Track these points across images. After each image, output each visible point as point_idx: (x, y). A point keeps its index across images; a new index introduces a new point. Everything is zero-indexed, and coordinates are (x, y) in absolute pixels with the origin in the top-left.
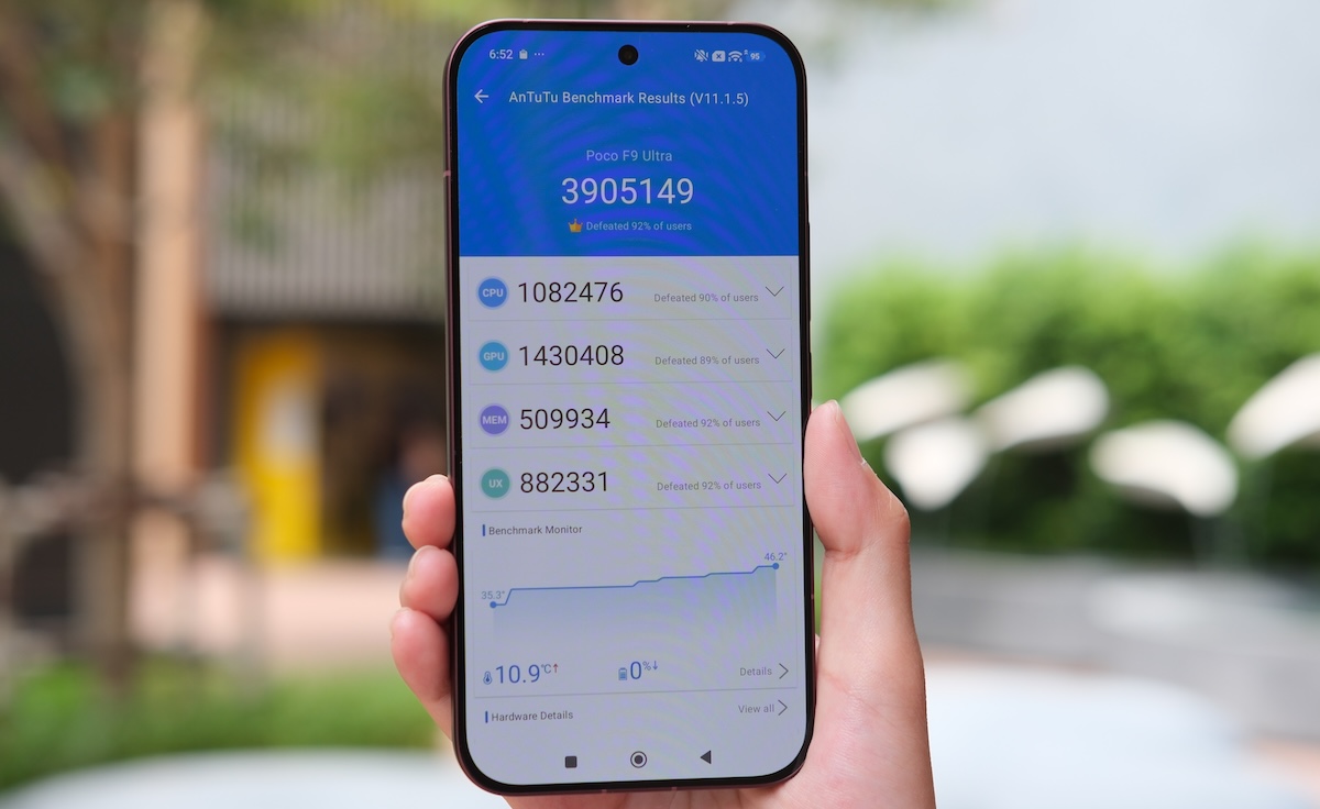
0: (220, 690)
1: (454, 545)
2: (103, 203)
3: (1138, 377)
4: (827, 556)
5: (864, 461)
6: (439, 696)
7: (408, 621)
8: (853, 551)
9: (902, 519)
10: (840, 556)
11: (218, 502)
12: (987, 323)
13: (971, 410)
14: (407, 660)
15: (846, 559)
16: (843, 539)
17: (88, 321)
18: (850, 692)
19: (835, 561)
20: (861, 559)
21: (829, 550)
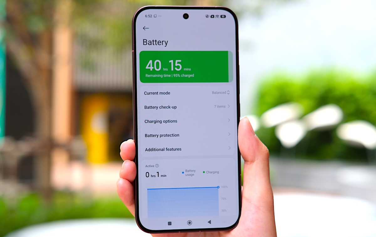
1: (135, 160)
4: (245, 163)
5: (256, 135)
6: (131, 204)
7: (122, 182)
8: (252, 161)
9: (267, 152)
10: (249, 163)
11: (77, 145)
13: (301, 118)
14: (122, 193)
15: (250, 164)
16: (249, 158)
18: (252, 203)
19: (248, 164)
20: (255, 164)
21: (246, 161)
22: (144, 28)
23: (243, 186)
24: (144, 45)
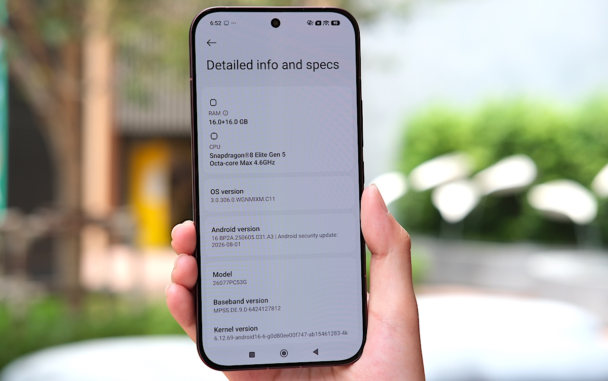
0: (124, 309)
2: (67, 83)
3: (550, 160)
4: (372, 257)
6: (190, 325)
7: (174, 289)
8: (384, 254)
9: (407, 239)
10: (378, 257)
11: (122, 221)
12: (479, 136)
13: (472, 176)
14: (175, 307)
15: (381, 258)
16: (379, 249)
17: (60, 138)
18: (383, 321)
19: (376, 259)
20: (388, 257)
21: (373, 253)
22: (208, 43)
23: (369, 293)
24: (208, 69)
